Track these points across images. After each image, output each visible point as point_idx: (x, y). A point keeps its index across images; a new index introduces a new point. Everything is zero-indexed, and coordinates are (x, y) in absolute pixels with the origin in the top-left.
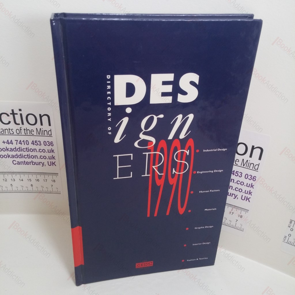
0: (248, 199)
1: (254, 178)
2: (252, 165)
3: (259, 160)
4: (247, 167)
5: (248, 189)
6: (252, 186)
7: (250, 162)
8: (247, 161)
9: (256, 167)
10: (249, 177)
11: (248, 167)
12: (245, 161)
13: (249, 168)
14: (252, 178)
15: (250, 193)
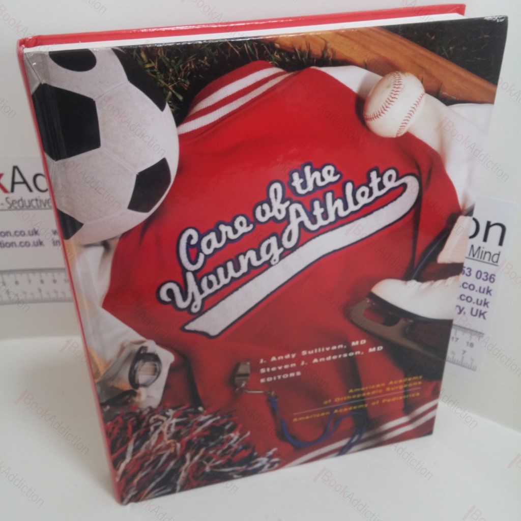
0: (482, 314)
1: (491, 278)
2: (488, 255)
3: (500, 247)
4: (479, 259)
5: (482, 297)
6: (489, 292)
7: (485, 250)
8: (479, 248)
9: (495, 258)
10: (484, 276)
11: (481, 258)
12: (475, 248)
13: (482, 260)
14: (489, 277)
15: (486, 304)
